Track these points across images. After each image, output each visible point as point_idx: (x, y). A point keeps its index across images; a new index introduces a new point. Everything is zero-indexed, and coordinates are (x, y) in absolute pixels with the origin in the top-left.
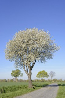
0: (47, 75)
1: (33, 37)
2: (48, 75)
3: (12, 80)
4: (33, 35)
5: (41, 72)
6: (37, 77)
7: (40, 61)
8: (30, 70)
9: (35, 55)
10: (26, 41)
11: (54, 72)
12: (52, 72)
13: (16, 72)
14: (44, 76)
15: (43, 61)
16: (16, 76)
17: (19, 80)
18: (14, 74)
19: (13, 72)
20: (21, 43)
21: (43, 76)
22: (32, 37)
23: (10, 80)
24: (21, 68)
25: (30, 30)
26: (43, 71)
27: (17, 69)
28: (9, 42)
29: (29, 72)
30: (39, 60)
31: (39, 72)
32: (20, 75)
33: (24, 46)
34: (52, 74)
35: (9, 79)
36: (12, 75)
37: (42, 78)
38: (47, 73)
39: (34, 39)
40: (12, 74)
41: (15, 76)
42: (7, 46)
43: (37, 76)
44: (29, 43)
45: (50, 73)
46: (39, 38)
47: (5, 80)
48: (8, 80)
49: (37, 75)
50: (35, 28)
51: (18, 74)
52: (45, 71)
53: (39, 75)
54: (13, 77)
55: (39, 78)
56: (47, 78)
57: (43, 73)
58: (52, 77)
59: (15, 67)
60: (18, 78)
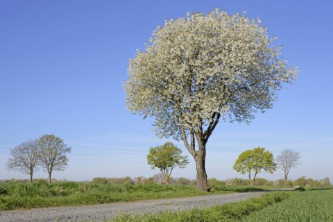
0: (269, 162)
1: (210, 40)
2: (276, 162)
3: (151, 179)
4: (211, 36)
5: (250, 152)
6: (235, 168)
7: (233, 117)
8: (201, 143)
9: (214, 99)
10: (188, 54)
11: (297, 154)
12: (287, 152)
13: (165, 152)
14: (260, 167)
15: (242, 116)
16: (162, 166)
17: (174, 182)
18: (156, 158)
19: (153, 152)
20: (172, 62)
21: (257, 167)
22: (208, 42)
23: (146, 181)
24: (175, 136)
25: (200, 19)
26: (259, 151)
27: (168, 144)
28: (138, 60)
29: (197, 148)
30: (232, 114)
31: (244, 154)
32: (177, 162)
33: (181, 71)
34: (290, 158)
35: (139, 179)
36: (149, 163)
37: (253, 171)
38: (271, 156)
39: (214, 46)
40: (150, 159)
41: (160, 167)
42: (130, 69)
43: (237, 168)
44: (198, 63)
45: (280, 157)
46: (227, 44)
47: (128, 179)
48: (136, 181)
49: (238, 162)
50: (217, 10)
51: (171, 159)
52: (263, 149)
53: (241, 164)
54: (152, 168)
55: (243, 173)
56: (272, 172)
57: (257, 155)
58: (286, 169)
59: (158, 134)
60: (170, 170)
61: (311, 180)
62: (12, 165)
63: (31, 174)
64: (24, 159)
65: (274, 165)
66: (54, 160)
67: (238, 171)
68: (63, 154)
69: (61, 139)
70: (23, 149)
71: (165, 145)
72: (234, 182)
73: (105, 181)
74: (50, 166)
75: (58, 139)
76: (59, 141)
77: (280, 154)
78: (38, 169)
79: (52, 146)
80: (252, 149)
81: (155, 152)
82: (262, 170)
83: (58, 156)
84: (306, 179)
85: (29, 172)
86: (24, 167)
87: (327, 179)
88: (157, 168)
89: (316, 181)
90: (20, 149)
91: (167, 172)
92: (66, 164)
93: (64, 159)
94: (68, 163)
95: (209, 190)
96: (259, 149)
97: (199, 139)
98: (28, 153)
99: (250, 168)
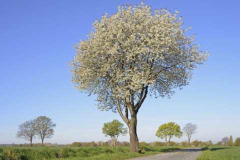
0: (178, 131)
2: (182, 131)
3: (107, 143)
5: (166, 125)
7: (158, 94)
9: (142, 73)
11: (195, 125)
12: (189, 124)
13: (113, 125)
14: (173, 134)
15: (164, 93)
16: (112, 134)
17: (121, 144)
18: (108, 130)
21: (171, 134)
23: (104, 144)
24: (113, 109)
26: (171, 124)
30: (157, 91)
31: (162, 126)
32: (121, 132)
34: (191, 129)
35: (100, 142)
36: (104, 133)
37: (168, 137)
38: (179, 127)
40: (104, 130)
43: (158, 135)
45: (185, 128)
47: (93, 143)
48: (98, 144)
49: (158, 131)
51: (117, 130)
52: (174, 123)
53: (161, 132)
54: (106, 136)
55: (162, 138)
56: (180, 138)
57: (170, 127)
58: (189, 135)
59: (100, 108)
60: (116, 137)
61: (201, 142)
62: (19, 135)
63: (31, 140)
64: (27, 131)
65: (181, 133)
66: (45, 131)
67: (159, 137)
68: (51, 128)
69: (50, 118)
70: (26, 125)
71: (113, 122)
72: (155, 144)
73: (80, 144)
74: (43, 135)
75: (48, 118)
76: (49, 120)
77: (185, 126)
78: (35, 137)
79: (44, 123)
80: (167, 123)
81: (107, 126)
82: (174, 136)
83: (48, 129)
84: (198, 141)
85: (30, 139)
86: (27, 136)
87: (210, 141)
88: (108, 136)
89: (204, 143)
90: (24, 125)
91: (115, 138)
92: (53, 134)
93: (52, 131)
94: (54, 133)
95: (140, 152)
96: (171, 123)
97: (131, 109)
98: (30, 127)
99: (166, 135)
